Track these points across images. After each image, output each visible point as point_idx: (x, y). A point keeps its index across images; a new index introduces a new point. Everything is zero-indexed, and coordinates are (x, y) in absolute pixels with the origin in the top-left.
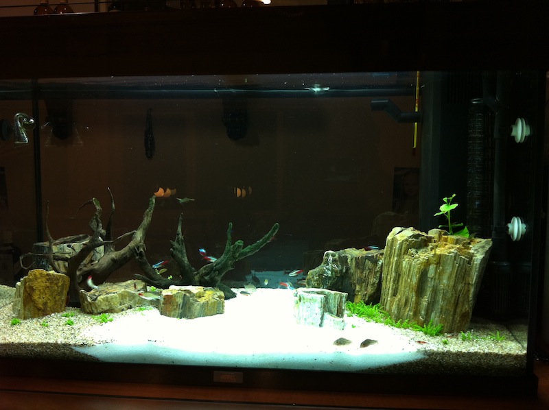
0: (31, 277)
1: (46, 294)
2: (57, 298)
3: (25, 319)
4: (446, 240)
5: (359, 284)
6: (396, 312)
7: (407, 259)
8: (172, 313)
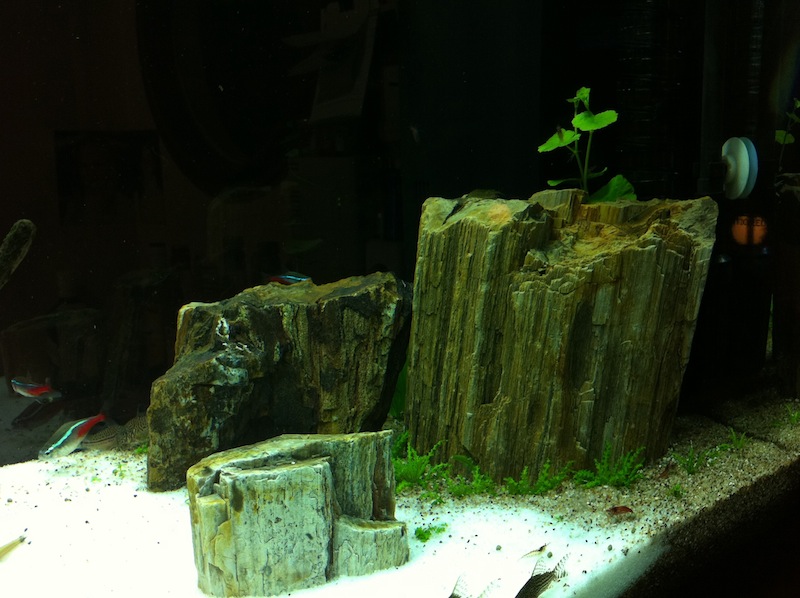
4: (595, 215)
6: (501, 448)
7: (527, 283)
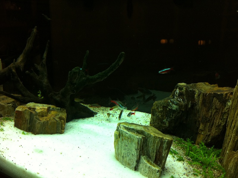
5: (203, 123)
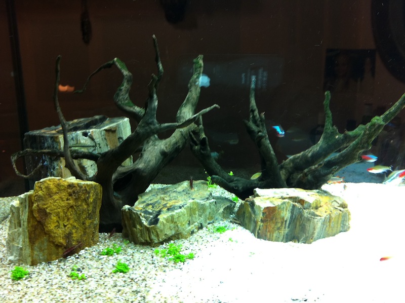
0: (40, 193)
1: (68, 219)
2: (88, 222)
3: (33, 264)
8: (275, 235)
